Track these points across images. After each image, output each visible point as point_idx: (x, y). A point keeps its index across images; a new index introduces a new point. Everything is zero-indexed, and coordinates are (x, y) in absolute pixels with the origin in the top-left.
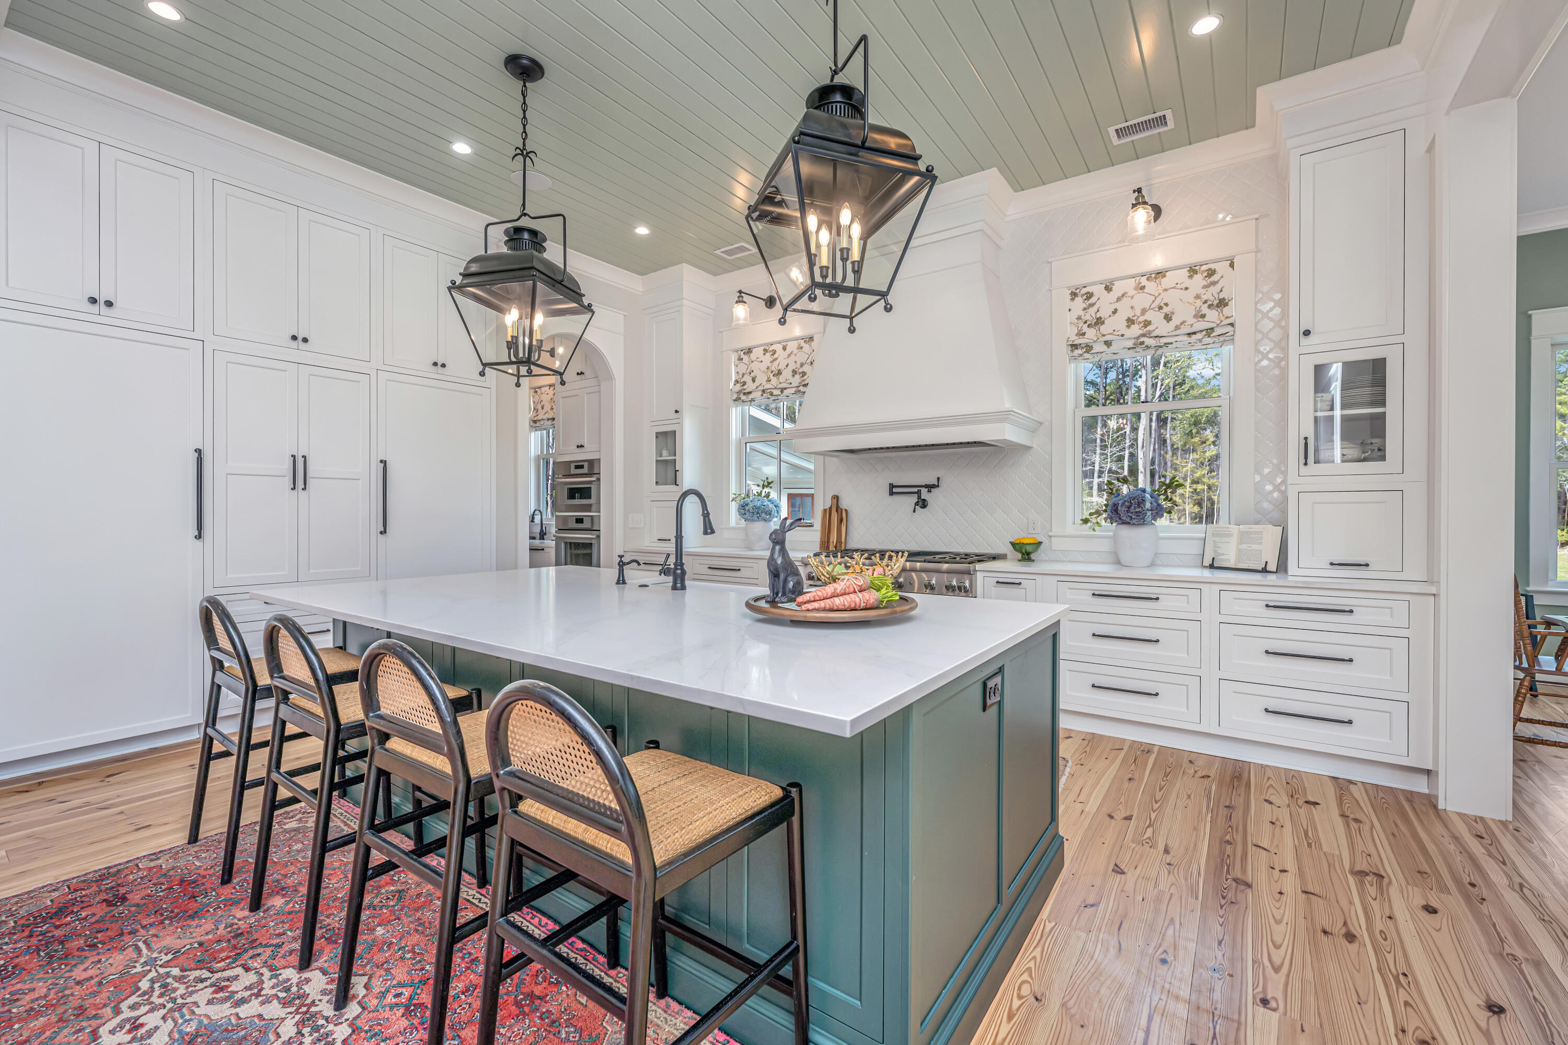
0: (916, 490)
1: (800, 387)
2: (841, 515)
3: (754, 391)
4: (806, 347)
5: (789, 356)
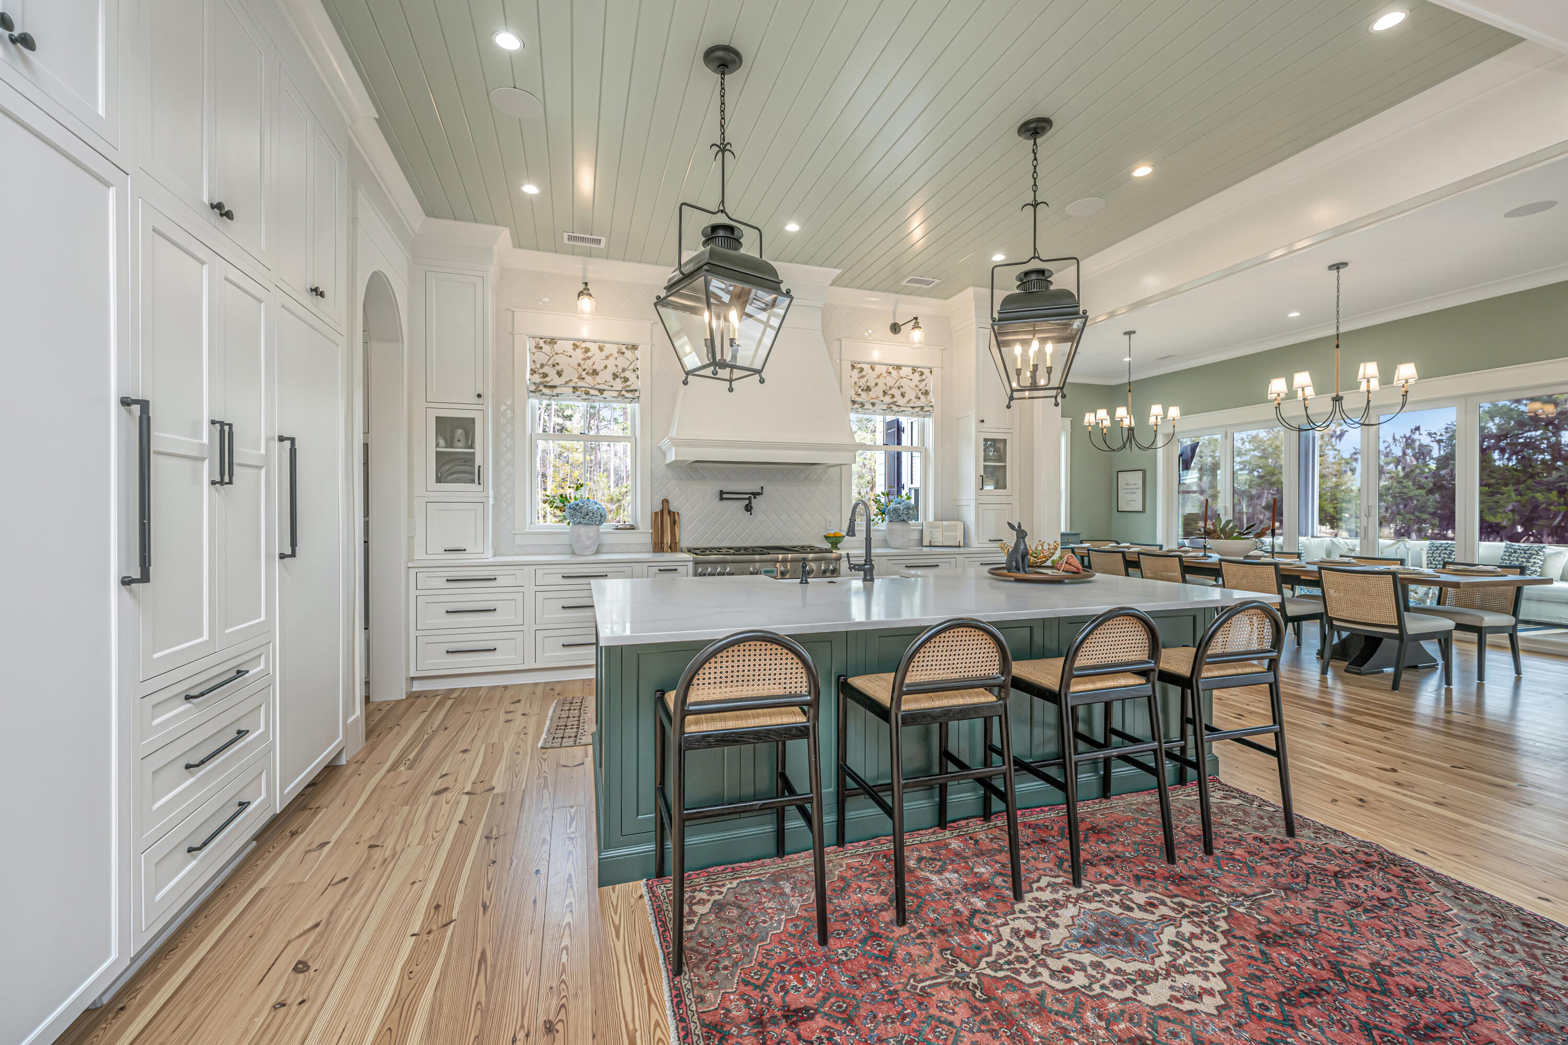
0: (747, 496)
1: (624, 393)
2: (674, 518)
3: (561, 386)
4: (628, 354)
5: (607, 358)
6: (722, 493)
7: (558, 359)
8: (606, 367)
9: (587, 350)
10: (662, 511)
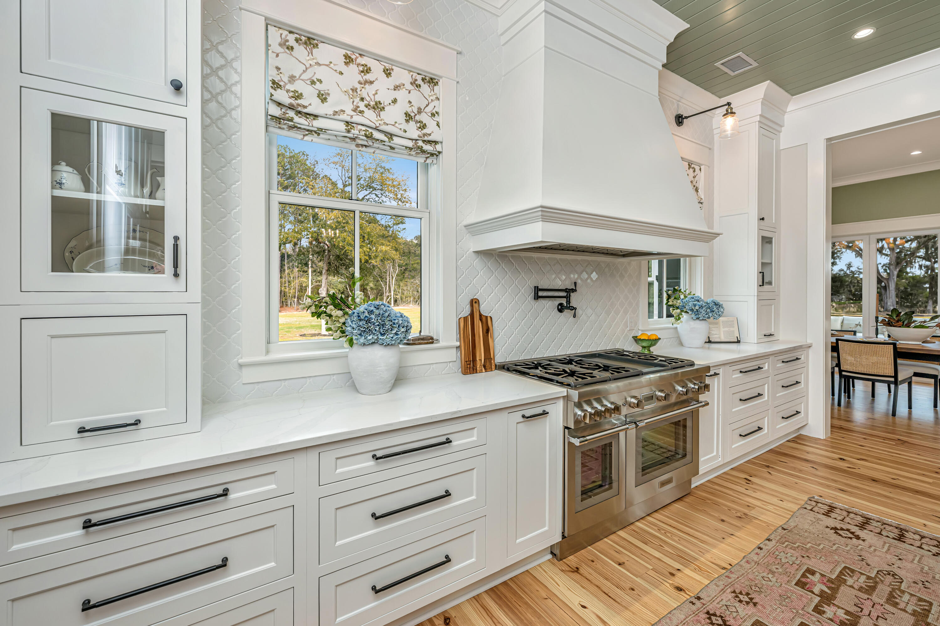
1: (420, 143)
2: (486, 321)
3: (325, 117)
4: (425, 88)
5: (396, 88)
6: (537, 289)
7: (320, 73)
8: (395, 101)
9: (367, 70)
10: (472, 314)
